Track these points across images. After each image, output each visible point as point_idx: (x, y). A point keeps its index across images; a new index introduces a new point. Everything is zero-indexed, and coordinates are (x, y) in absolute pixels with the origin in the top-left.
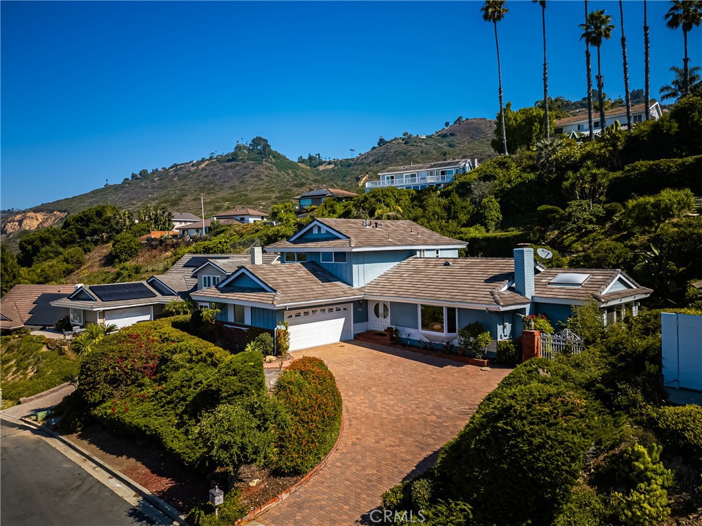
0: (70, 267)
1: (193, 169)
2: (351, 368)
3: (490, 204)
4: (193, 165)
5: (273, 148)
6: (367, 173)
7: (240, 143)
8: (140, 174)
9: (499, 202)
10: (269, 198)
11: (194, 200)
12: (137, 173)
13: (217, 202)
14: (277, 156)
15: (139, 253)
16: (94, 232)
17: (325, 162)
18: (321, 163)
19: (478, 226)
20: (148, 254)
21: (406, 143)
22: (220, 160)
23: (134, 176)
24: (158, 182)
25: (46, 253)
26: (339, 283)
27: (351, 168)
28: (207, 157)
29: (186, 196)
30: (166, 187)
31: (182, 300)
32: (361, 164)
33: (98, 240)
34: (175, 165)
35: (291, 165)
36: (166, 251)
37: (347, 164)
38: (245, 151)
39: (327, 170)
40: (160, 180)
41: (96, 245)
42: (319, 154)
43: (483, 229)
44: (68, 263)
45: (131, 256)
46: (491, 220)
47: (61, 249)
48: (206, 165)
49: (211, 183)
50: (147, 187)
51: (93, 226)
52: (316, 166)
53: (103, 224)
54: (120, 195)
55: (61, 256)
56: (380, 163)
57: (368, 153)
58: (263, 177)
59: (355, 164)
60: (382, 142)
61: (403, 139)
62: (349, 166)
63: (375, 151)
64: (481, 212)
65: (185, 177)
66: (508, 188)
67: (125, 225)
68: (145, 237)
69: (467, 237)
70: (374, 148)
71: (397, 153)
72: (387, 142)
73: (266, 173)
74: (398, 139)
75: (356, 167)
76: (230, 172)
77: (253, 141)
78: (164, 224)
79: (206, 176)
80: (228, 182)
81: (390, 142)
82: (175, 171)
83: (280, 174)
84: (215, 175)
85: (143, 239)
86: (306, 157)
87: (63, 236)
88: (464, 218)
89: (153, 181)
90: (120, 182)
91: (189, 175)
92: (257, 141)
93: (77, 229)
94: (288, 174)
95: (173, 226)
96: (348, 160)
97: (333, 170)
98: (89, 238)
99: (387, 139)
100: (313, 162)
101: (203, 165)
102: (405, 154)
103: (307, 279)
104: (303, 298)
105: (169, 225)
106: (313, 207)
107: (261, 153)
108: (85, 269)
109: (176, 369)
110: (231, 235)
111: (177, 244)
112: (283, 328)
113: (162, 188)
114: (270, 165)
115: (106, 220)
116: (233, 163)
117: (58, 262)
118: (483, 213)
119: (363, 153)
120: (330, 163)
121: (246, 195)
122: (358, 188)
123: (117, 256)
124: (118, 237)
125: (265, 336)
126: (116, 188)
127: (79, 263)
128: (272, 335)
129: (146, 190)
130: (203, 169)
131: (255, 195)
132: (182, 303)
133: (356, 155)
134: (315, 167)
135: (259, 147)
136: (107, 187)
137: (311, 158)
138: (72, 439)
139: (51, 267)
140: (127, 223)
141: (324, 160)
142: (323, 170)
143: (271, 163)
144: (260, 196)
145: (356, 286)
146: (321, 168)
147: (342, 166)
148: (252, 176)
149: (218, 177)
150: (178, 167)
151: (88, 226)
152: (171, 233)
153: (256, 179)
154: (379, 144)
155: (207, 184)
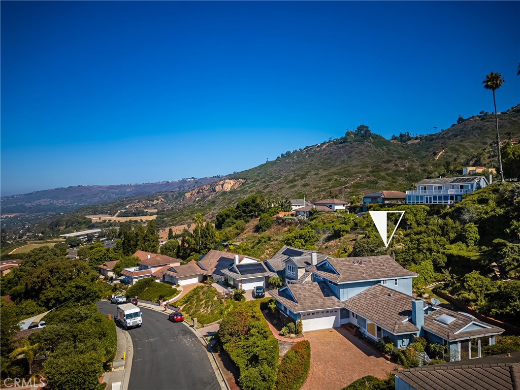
0: (239, 231)
1: (318, 149)
2: (327, 348)
3: (470, 229)
4: (318, 147)
5: (372, 132)
6: (443, 149)
7: (349, 130)
8: (286, 154)
9: (477, 227)
10: (364, 172)
11: (315, 174)
12: (284, 153)
13: (329, 175)
14: (375, 137)
15: (272, 226)
16: (251, 211)
17: (412, 138)
18: (410, 139)
19: (460, 243)
20: (276, 227)
21: (482, 120)
22: (336, 143)
23: (282, 155)
24: (297, 159)
25: (228, 222)
26: (333, 297)
27: (433, 141)
28: (327, 141)
29: (310, 171)
30: (301, 162)
31: (278, 277)
32: (442, 138)
33: (253, 215)
34: (307, 147)
35: (387, 143)
36: (285, 227)
37: (430, 139)
38: (352, 135)
39: (414, 144)
40: (297, 158)
41: (252, 218)
42: (408, 133)
43: (464, 246)
44: (238, 229)
45: (268, 228)
46: (471, 239)
47: (235, 221)
48: (326, 147)
49: (329, 159)
50: (289, 163)
51: (250, 208)
52: (406, 141)
53: (256, 207)
54: (274, 168)
55: (235, 225)
56: (459, 137)
57: (448, 130)
58: (364, 153)
59: (437, 138)
60: (460, 120)
61: (480, 117)
62: (432, 140)
63: (454, 127)
64: (463, 234)
65: (313, 155)
66: (484, 218)
67: (266, 208)
68: (275, 216)
69: (447, 252)
70: (454, 125)
71: (474, 129)
72: (465, 120)
73: (366, 150)
74: (475, 117)
75: (438, 141)
76: (342, 151)
77: (358, 128)
78: (286, 208)
79: (326, 154)
80: (340, 157)
81: (468, 119)
82: (307, 151)
83: (377, 150)
84: (331, 153)
85: (274, 218)
86: (398, 135)
87: (236, 214)
88: (452, 235)
89: (293, 159)
90: (274, 159)
91: (315, 153)
92: (361, 128)
93: (243, 209)
94: (383, 149)
95: (292, 209)
96: (432, 135)
97: (419, 144)
98: (249, 215)
99: (465, 117)
100: (403, 138)
101: (324, 146)
102: (481, 129)
103: (317, 294)
104: (310, 308)
105: (289, 208)
106: (372, 204)
107: (363, 136)
108: (245, 233)
109: (252, 335)
110: (319, 222)
111: (291, 223)
112: (299, 321)
113: (299, 163)
114: (370, 144)
115: (257, 205)
116: (344, 144)
117: (233, 229)
118: (464, 235)
119: (445, 129)
120: (416, 139)
121: (348, 170)
122: (434, 162)
123: (261, 228)
124: (263, 215)
125: (291, 324)
126: (273, 163)
127: (243, 230)
128: (295, 324)
129: (289, 164)
130: (324, 150)
131: (355, 170)
132: (277, 279)
133: (438, 131)
134: (404, 142)
135: (362, 132)
136: (268, 163)
137: (401, 136)
138: (216, 355)
139: (230, 231)
140: (267, 207)
141: (411, 136)
142: (411, 144)
143: (370, 142)
144: (358, 170)
145: (342, 300)
146: (409, 142)
147: (426, 140)
148: (357, 153)
149: (333, 154)
150: (309, 148)
151: (248, 208)
152: (290, 213)
153: (359, 155)
154: (458, 122)
155: (326, 159)
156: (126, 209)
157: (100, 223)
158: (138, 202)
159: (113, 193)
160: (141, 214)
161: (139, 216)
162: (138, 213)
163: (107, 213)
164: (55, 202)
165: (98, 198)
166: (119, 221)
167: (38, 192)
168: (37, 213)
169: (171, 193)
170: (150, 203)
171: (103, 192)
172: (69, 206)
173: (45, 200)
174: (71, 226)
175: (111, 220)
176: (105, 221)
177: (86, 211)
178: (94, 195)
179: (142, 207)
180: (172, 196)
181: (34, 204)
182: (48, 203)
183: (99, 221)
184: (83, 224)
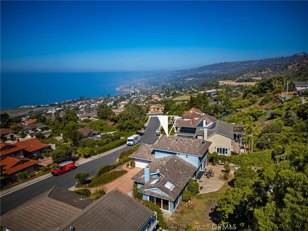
25: (248, 96)
26: (154, 155)
47: (253, 95)
78: (290, 88)
95: (296, 89)
152: (293, 92)
156: (244, 77)
157: (223, 86)
158: (252, 73)
159: (244, 66)
160: (250, 81)
161: (249, 82)
162: (248, 80)
163: (232, 79)
164: (212, 72)
165: (235, 69)
166: (233, 85)
167: (205, 66)
168: (202, 78)
169: (279, 66)
170: (259, 73)
171: (238, 65)
172: (219, 74)
173: (208, 71)
174: (209, 87)
175: (229, 85)
176: (225, 85)
177: (221, 78)
178: (233, 67)
179: (254, 76)
180: (280, 68)
181: (202, 73)
182: (209, 72)
183: (222, 84)
184: (214, 86)
